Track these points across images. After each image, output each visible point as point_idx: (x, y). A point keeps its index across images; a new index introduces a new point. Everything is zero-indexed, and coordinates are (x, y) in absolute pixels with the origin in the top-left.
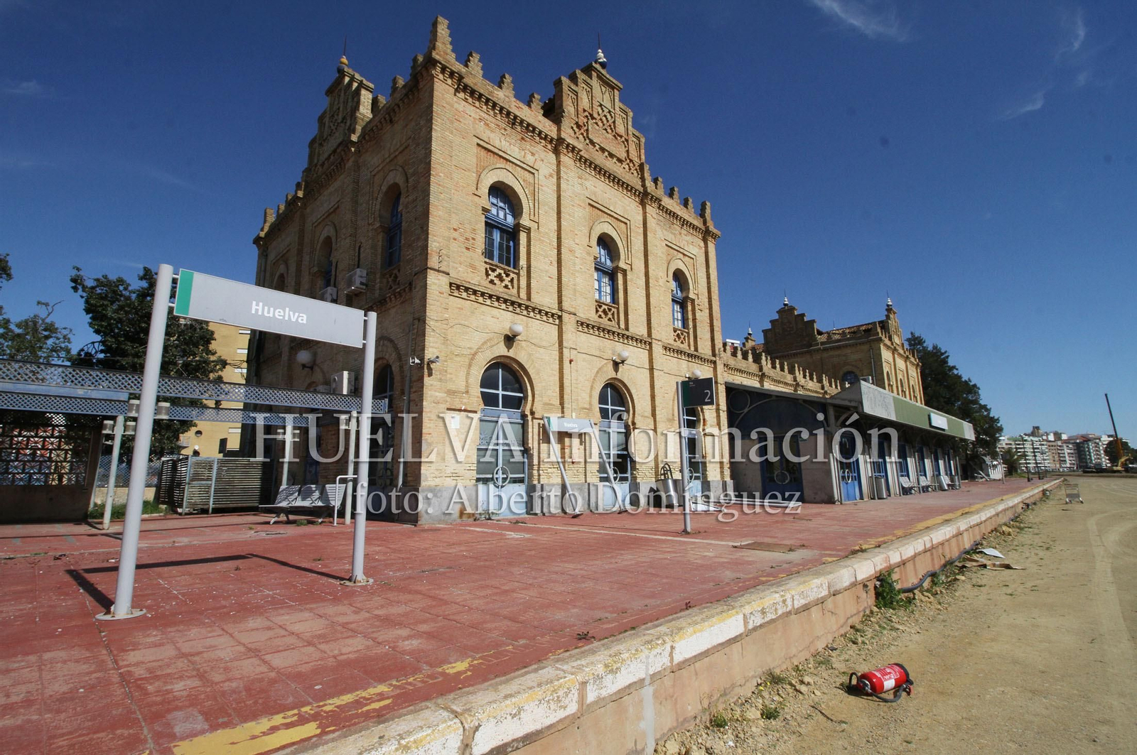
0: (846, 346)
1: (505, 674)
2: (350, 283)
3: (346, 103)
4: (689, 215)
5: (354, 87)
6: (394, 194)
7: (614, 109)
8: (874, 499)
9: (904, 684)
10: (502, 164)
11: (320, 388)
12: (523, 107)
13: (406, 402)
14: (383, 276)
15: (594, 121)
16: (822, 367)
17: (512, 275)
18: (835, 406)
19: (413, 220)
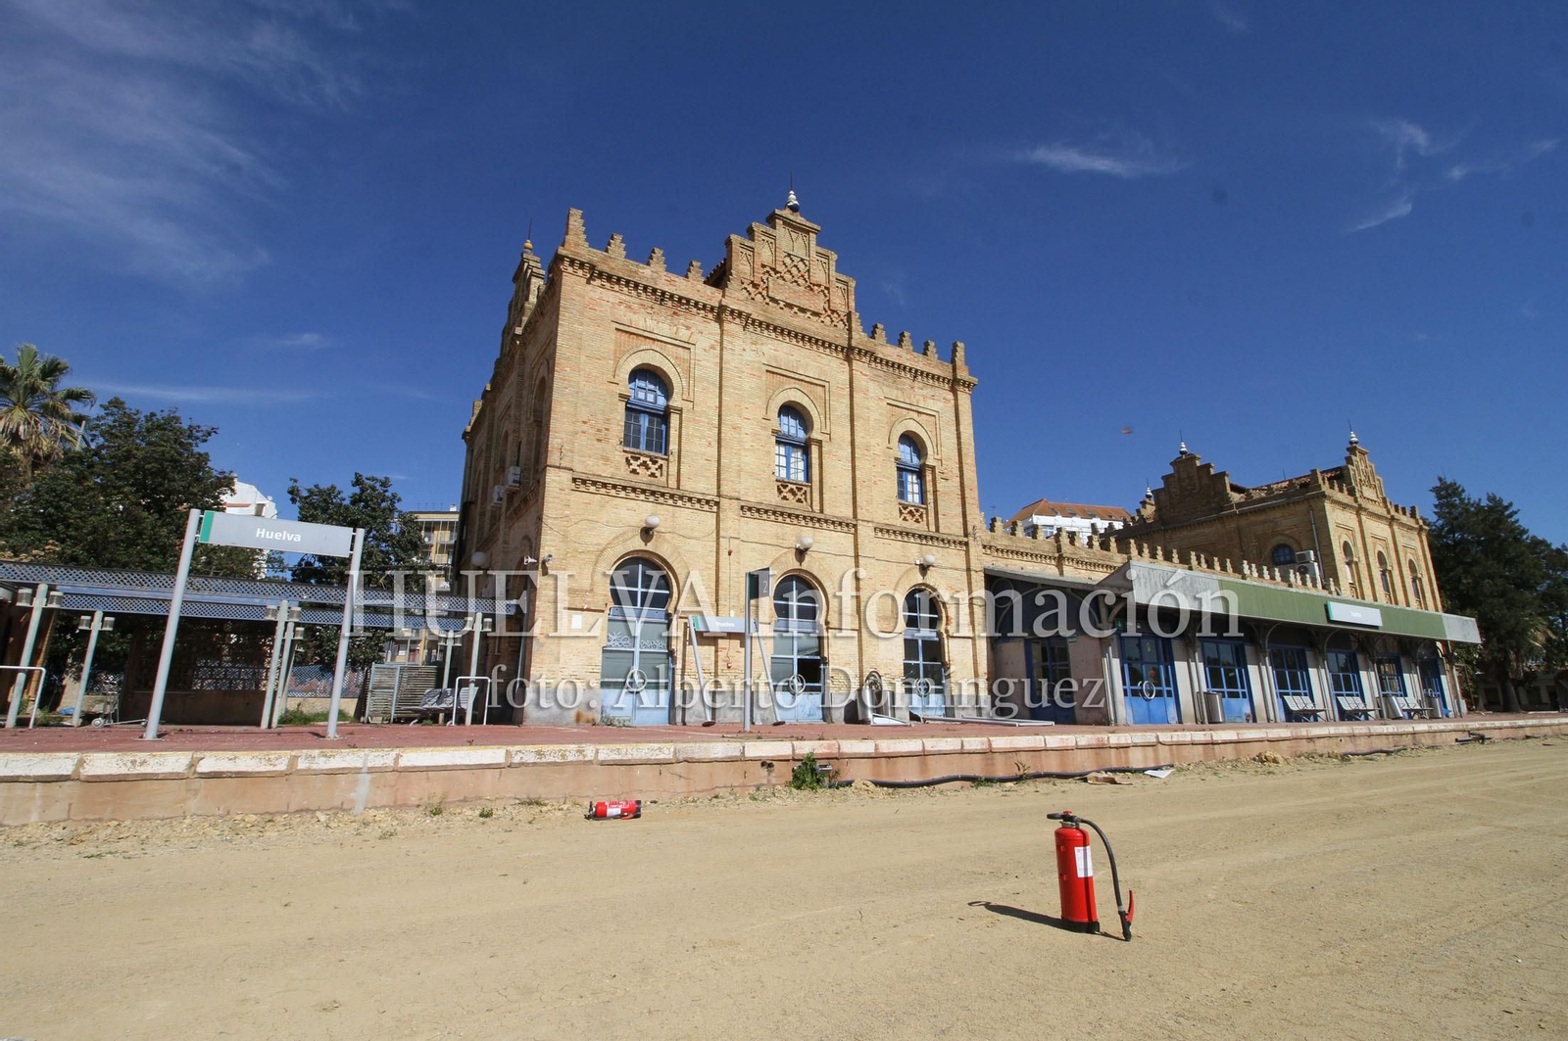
0: (1273, 508)
3: (524, 288)
5: (529, 274)
6: (542, 387)
7: (810, 256)
8: (1202, 723)
10: (648, 344)
12: (677, 279)
15: (779, 275)
16: (1240, 540)
17: (660, 462)
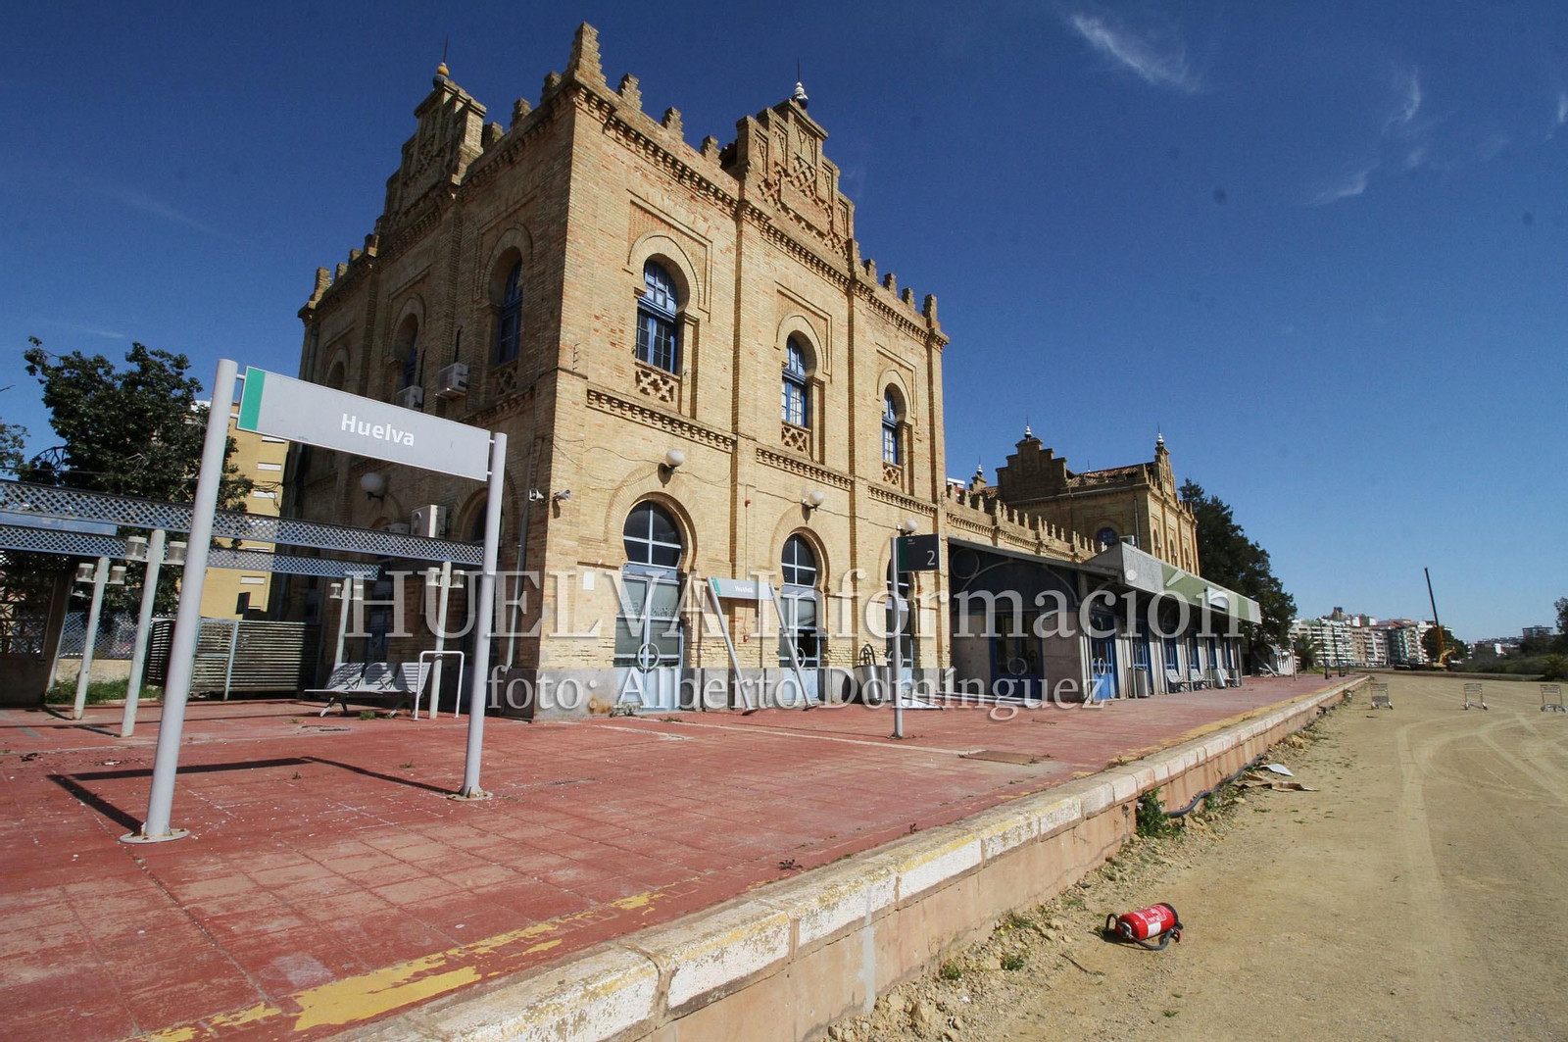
0: (1103, 495)
1: (697, 910)
2: (444, 381)
3: (444, 129)
4: (908, 312)
5: (457, 109)
6: (512, 262)
7: (816, 165)
8: (1133, 697)
9: (1172, 928)
10: (663, 230)
11: (395, 527)
12: (695, 155)
13: (521, 551)
14: (491, 374)
15: (789, 179)
16: (1072, 521)
17: (672, 383)
18: (1089, 575)
19: (539, 300)
